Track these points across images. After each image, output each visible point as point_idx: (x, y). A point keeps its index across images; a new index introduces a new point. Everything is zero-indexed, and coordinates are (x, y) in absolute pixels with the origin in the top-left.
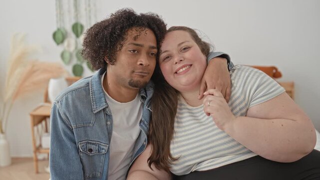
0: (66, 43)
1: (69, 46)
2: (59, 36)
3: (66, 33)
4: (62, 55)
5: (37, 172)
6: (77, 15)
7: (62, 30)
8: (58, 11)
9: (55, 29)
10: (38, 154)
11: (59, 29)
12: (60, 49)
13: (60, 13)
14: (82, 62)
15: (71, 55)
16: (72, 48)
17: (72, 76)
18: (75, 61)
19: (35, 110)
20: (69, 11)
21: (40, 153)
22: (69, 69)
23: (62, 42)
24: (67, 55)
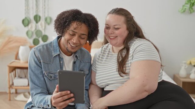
0: (30, 26)
1: (31, 27)
2: (26, 22)
3: (30, 20)
4: (27, 33)
5: (10, 100)
6: (37, 10)
7: (28, 18)
8: (26, 7)
9: (24, 17)
10: (11, 89)
11: (26, 18)
12: (26, 29)
13: (27, 9)
14: (39, 37)
15: (32, 33)
16: (33, 29)
17: (33, 45)
18: (35, 37)
19: (10, 64)
20: (33, 8)
21: (12, 88)
22: (31, 41)
23: (28, 25)
24: (30, 33)
